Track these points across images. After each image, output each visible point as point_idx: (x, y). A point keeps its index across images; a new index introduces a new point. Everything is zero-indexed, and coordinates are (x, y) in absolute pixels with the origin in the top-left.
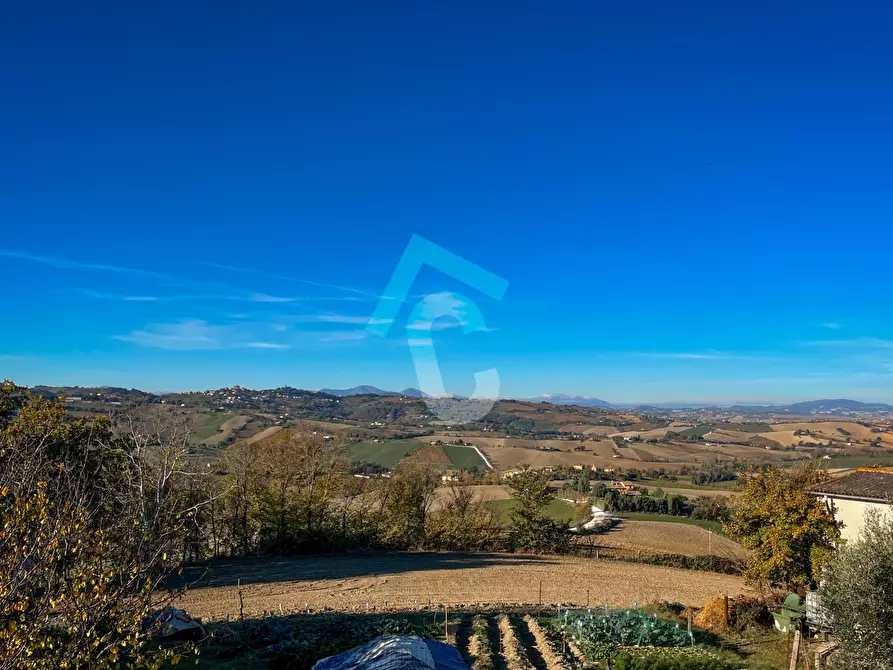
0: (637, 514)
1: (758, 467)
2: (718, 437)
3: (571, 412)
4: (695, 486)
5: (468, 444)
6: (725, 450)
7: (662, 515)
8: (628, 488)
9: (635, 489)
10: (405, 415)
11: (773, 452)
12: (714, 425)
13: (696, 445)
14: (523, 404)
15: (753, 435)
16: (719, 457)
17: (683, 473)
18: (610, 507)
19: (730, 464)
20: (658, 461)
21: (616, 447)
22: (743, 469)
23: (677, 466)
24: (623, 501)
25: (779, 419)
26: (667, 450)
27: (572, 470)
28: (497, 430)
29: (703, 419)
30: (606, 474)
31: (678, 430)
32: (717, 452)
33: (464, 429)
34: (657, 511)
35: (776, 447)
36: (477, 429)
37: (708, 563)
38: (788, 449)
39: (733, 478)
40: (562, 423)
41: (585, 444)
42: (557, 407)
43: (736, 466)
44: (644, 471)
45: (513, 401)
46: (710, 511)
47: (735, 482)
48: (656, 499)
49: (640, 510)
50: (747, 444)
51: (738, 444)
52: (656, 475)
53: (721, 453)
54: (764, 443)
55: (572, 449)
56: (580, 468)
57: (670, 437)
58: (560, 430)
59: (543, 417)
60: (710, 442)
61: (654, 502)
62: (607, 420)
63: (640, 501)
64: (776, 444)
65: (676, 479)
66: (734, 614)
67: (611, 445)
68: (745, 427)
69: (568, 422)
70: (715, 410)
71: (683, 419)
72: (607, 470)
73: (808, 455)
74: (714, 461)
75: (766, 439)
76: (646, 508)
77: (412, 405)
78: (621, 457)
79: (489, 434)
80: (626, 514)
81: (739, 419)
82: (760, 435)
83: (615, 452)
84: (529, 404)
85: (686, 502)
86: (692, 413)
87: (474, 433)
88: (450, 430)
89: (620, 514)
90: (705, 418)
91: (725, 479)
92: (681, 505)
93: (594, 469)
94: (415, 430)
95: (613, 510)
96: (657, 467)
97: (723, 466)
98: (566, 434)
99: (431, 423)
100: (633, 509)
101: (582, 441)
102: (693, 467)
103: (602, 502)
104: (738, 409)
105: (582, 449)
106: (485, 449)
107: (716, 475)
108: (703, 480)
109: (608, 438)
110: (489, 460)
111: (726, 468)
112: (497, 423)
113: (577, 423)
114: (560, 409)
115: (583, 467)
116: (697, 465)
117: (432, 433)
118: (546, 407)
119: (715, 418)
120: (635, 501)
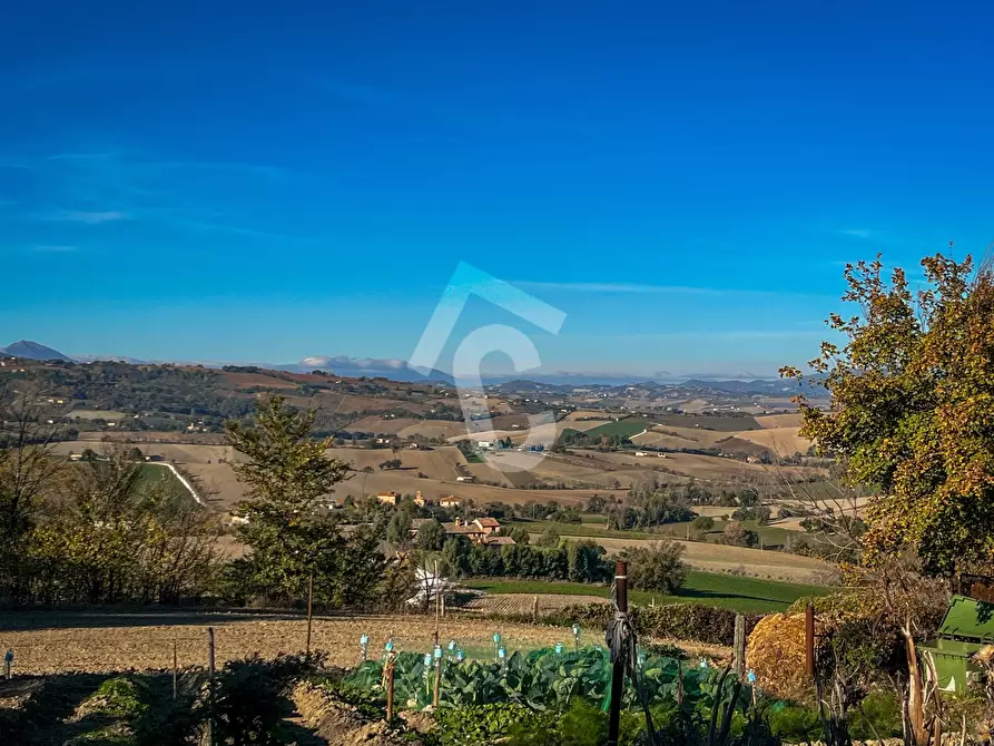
0: (506, 579)
1: (733, 496)
2: (659, 440)
3: (372, 391)
4: (615, 532)
5: (154, 458)
6: (670, 464)
7: (556, 582)
8: (488, 531)
9: (502, 533)
10: (13, 396)
11: (760, 467)
12: (651, 416)
13: (616, 455)
14: (272, 374)
15: (726, 435)
16: (662, 478)
17: (593, 510)
18: (454, 568)
19: (681, 491)
20: (545, 487)
21: (463, 460)
22: (706, 499)
23: (585, 496)
24: (478, 555)
25: (772, 406)
26: (564, 466)
27: (375, 504)
28: (216, 429)
29: (631, 405)
30: (443, 511)
31: (582, 427)
32: (656, 468)
33: (145, 428)
34: (545, 574)
35: (766, 459)
36: (174, 428)
37: (686, 622)
38: (788, 461)
39: (688, 517)
40: (354, 416)
41: (403, 455)
42: (346, 382)
43: (692, 493)
44: (517, 507)
45: (253, 370)
46: (651, 572)
47: (688, 525)
48: (546, 550)
49: (514, 572)
50: (713, 453)
51: (696, 452)
52: (541, 512)
53: (665, 470)
54: (743, 451)
55: (375, 466)
56: (392, 500)
57: (568, 439)
58: (350, 430)
59: (315, 403)
60: (644, 449)
61: (540, 556)
62: (445, 409)
63: (514, 555)
64: (766, 451)
65: (579, 521)
66: (827, 652)
67: (452, 455)
68: (708, 421)
69: (366, 413)
70: (653, 388)
71: (593, 407)
72: (445, 504)
73: (826, 472)
74: (652, 486)
75: (748, 443)
76: (525, 568)
77: (29, 376)
78: (474, 480)
79: (201, 438)
80: (484, 581)
81: (698, 405)
82: (737, 435)
83: (462, 470)
84: (284, 376)
85: (603, 557)
86: (611, 392)
87: (167, 436)
88: (114, 429)
89: (474, 581)
90: (635, 404)
91: (672, 520)
92: (593, 560)
93: (420, 501)
94: (34, 430)
95: (459, 574)
96: (543, 498)
97: (667, 495)
98: (362, 436)
99: (73, 415)
100: (499, 570)
101: (396, 448)
102: (612, 497)
103: (436, 560)
104: (698, 387)
105: (396, 465)
106: (193, 468)
107: (655, 511)
108: (630, 522)
109: (448, 444)
110: (199, 490)
111: (674, 498)
112: (217, 414)
113: (385, 414)
114: (349, 387)
115: (398, 499)
116: (619, 495)
117: (72, 435)
118: (320, 380)
119: (653, 405)
120: (503, 553)
